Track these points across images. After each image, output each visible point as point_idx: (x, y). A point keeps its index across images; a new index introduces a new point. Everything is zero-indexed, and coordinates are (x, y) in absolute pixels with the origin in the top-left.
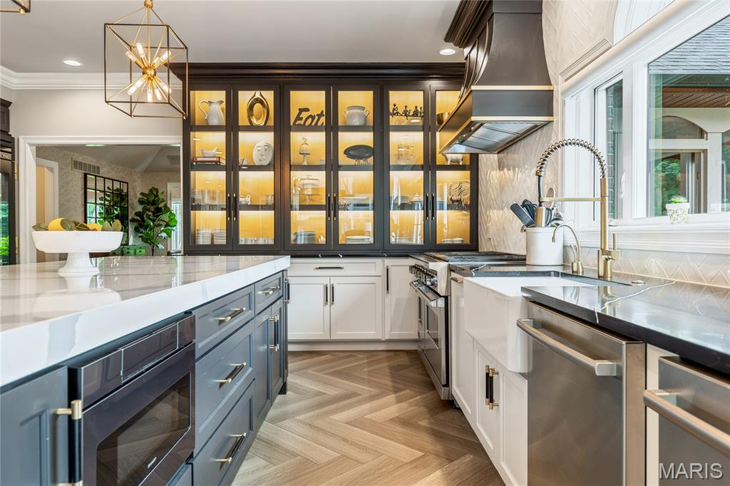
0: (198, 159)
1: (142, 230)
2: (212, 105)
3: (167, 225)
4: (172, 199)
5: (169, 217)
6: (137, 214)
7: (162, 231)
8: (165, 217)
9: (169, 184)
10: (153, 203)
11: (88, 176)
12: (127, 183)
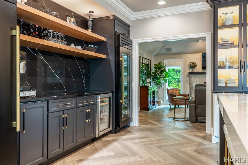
0: (221, 43)
1: (155, 79)
2: (228, 15)
3: (165, 77)
4: (166, 66)
5: (166, 74)
6: (153, 73)
7: (163, 80)
8: (164, 74)
9: (165, 60)
10: (160, 68)
11: (141, 57)
12: (150, 60)
